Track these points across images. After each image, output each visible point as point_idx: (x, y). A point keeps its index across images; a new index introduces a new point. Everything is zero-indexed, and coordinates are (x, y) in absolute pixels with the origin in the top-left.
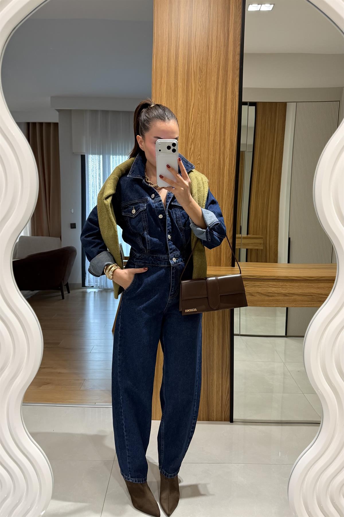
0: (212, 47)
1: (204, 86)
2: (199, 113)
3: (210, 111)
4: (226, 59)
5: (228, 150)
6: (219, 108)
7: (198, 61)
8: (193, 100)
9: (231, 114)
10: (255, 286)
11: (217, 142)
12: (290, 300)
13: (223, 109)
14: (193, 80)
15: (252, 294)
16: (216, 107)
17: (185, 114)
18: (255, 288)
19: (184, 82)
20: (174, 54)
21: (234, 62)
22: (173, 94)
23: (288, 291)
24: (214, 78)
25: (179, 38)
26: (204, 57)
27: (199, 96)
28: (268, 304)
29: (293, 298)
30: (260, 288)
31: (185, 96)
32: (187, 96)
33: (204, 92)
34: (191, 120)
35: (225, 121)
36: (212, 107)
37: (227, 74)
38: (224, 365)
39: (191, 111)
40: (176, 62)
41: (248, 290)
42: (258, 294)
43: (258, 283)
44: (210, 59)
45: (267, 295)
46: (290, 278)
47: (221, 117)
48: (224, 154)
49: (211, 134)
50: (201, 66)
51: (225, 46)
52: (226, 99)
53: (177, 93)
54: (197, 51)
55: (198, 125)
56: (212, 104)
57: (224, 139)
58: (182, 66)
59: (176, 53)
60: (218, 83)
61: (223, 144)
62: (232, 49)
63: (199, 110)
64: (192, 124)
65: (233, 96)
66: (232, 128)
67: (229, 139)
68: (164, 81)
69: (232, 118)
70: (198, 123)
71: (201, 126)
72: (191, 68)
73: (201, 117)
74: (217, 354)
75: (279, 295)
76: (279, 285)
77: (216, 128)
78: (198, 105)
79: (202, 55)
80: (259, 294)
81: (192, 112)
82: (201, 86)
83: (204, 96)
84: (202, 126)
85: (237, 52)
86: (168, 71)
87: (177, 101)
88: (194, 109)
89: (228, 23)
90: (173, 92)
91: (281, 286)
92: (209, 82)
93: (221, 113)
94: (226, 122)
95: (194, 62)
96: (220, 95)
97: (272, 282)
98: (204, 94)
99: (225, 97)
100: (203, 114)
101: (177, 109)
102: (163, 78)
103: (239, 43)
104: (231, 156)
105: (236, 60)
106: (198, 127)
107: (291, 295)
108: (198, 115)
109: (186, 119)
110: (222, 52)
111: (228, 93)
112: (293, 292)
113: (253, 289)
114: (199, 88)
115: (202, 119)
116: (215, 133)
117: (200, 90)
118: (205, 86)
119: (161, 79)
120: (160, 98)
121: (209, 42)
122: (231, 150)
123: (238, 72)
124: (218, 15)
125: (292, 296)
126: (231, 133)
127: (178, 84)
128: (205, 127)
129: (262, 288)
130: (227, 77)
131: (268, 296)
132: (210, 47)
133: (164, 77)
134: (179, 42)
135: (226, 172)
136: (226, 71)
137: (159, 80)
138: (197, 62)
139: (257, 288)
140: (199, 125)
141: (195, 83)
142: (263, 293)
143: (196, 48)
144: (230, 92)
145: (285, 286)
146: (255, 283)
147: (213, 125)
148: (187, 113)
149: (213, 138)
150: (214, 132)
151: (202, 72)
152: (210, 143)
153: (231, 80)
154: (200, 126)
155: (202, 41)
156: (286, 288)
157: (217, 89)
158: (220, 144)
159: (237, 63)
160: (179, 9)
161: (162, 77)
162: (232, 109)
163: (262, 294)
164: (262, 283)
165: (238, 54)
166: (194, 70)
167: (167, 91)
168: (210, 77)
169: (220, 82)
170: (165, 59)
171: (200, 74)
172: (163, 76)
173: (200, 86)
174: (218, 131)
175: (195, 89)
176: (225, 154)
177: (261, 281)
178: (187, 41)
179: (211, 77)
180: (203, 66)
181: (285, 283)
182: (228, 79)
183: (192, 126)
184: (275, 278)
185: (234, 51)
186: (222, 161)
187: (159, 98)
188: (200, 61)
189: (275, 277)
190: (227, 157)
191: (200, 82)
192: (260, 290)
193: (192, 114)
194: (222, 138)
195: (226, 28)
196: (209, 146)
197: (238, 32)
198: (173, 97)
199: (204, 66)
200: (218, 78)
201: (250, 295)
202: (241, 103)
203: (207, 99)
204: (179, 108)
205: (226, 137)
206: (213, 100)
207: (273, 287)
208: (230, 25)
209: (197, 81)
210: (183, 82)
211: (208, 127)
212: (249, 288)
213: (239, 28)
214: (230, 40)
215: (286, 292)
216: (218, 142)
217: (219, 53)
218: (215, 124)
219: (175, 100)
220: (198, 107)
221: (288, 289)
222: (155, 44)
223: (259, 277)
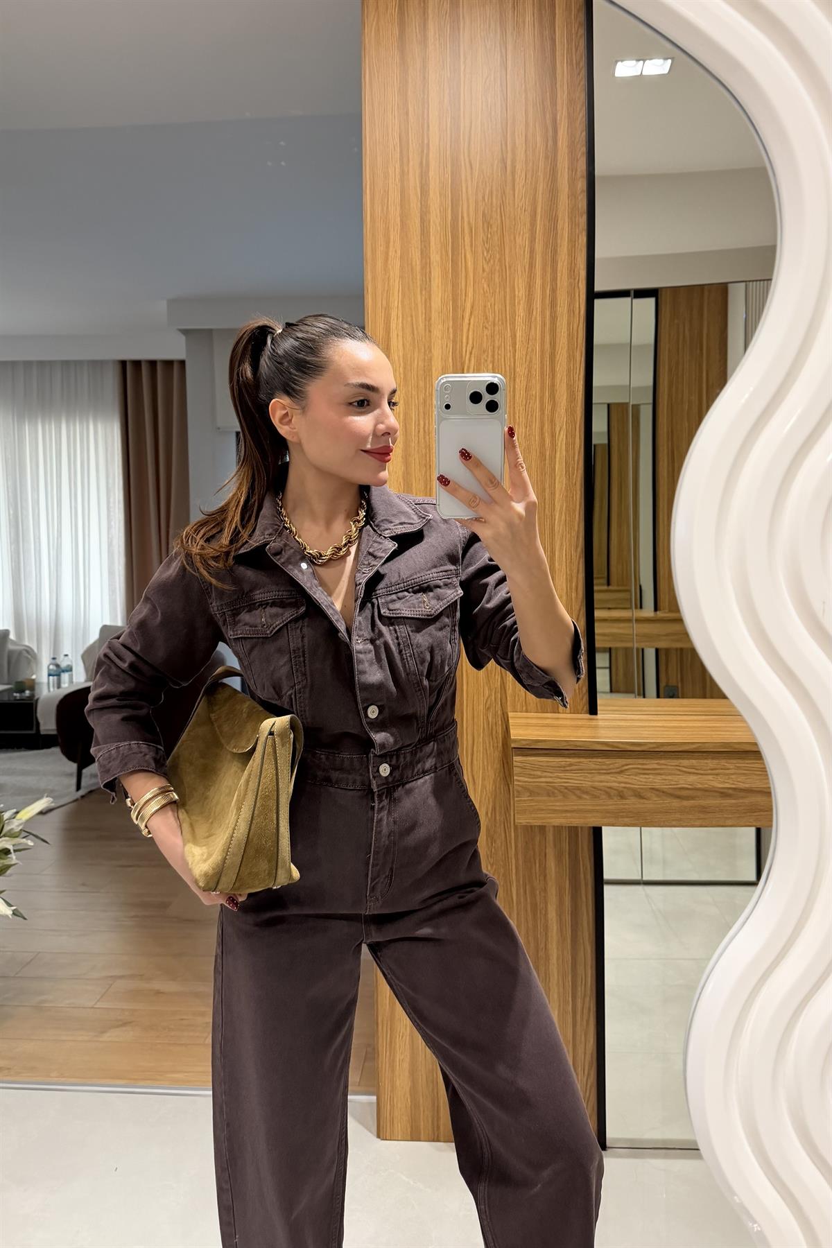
0: (514, 161)
1: (496, 261)
2: (487, 326)
3: (515, 320)
4: (553, 192)
5: (563, 411)
6: (537, 313)
7: (480, 197)
8: (470, 294)
9: (569, 324)
10: (645, 772)
11: (534, 393)
12: (740, 806)
13: (548, 313)
14: (468, 248)
15: (642, 795)
16: (530, 311)
17: (451, 330)
18: (647, 776)
19: (447, 252)
20: (418, 185)
21: (572, 195)
22: (418, 284)
23: (733, 784)
24: (522, 240)
25: (428, 145)
26: (494, 188)
27: (485, 286)
28: (680, 820)
29: (747, 801)
30: (659, 777)
31: (450, 288)
32: (455, 285)
33: (497, 275)
34: (467, 343)
35: (555, 343)
36: (521, 311)
37: (555, 228)
38: (579, 989)
39: (466, 321)
40: (423, 203)
41: (629, 783)
42: (655, 792)
43: (652, 764)
44: (511, 192)
45: (676, 794)
46: (737, 746)
47: (543, 333)
48: (552, 422)
49: (519, 374)
50: (488, 212)
51: (546, 157)
52: (554, 290)
53: (430, 279)
54: (476, 173)
55: (485, 356)
56: (519, 303)
57: (553, 385)
58: (438, 211)
59: (421, 183)
60: (532, 251)
61: (550, 396)
62: (566, 166)
63: (486, 318)
64: (471, 353)
65: (572, 280)
66: (571, 357)
67: (564, 386)
68: (396, 252)
69: (570, 336)
70: (484, 352)
71: (493, 356)
72: (462, 217)
73: (492, 336)
74: (558, 959)
75: (707, 793)
76: (705, 768)
77: (531, 361)
78: (485, 307)
79: (488, 184)
80: (657, 793)
81: (469, 324)
82: (490, 260)
83: (498, 285)
84: (496, 357)
85: (579, 170)
86: (404, 225)
87: (430, 300)
88: (473, 317)
89: (554, 103)
90: (418, 278)
91: (712, 770)
92: (511, 249)
93: (544, 324)
94: (557, 345)
95: (468, 200)
96: (538, 281)
97: (688, 759)
98: (497, 280)
99: (552, 285)
100: (497, 328)
101: (430, 319)
102: (391, 244)
103: (584, 149)
104: (572, 426)
105: (579, 192)
106: (486, 361)
107: (742, 794)
108: (486, 332)
109: (454, 342)
110: (541, 174)
111: (559, 275)
112: (747, 786)
113: (642, 778)
114: (485, 266)
115: (494, 341)
116: (529, 371)
117: (487, 269)
118: (500, 260)
119: (388, 247)
120: (385, 295)
121: (507, 152)
122: (571, 411)
123: (583, 221)
124: (525, 86)
125: (742, 797)
126: (569, 371)
127: (432, 258)
128: (503, 360)
129: (664, 777)
130: (557, 234)
131: (678, 797)
132: (509, 163)
133: (394, 242)
134: (428, 155)
135: (559, 467)
136: (553, 219)
137: (381, 249)
138: (476, 202)
139: (651, 776)
140: (487, 356)
141: (474, 253)
142: (665, 790)
143: (471, 168)
144: (565, 272)
145: (722, 769)
146: (646, 764)
147: (524, 353)
148: (457, 327)
149: (524, 383)
150: (527, 370)
151: (489, 225)
152: (517, 397)
153: (566, 243)
154: (490, 359)
155: (487, 151)
156: (728, 774)
157: (532, 265)
158: (542, 398)
159: (579, 198)
160: (424, 78)
161: (388, 243)
162: (571, 311)
163: (663, 792)
164: (662, 762)
165: (582, 177)
166: (469, 223)
167: (401, 277)
168: (512, 238)
169: (539, 247)
170: (394, 196)
171: (486, 230)
172: (392, 237)
173: (486, 260)
174: (537, 366)
175: (475, 269)
176: (557, 423)
177: (660, 758)
178: (448, 153)
179: (515, 238)
180: (492, 211)
181: (723, 762)
182: (559, 241)
183: (470, 360)
184: (694, 749)
185: (572, 169)
186: (548, 441)
187: (382, 295)
188: (484, 198)
189: (694, 746)
190: (560, 430)
191: (488, 252)
192: (657, 781)
193: (469, 330)
194: (548, 382)
195: (548, 116)
196: (514, 404)
197: (580, 124)
198: (419, 289)
199: (494, 209)
200: (533, 240)
201: (636, 796)
202: (592, 296)
203: (505, 292)
204: (434, 315)
205: (558, 381)
206: (521, 292)
207: (690, 773)
208: (559, 107)
209: (480, 250)
210: (444, 253)
211: (512, 360)
212: (631, 777)
213: (581, 115)
214: (560, 143)
215: (727, 785)
216: (536, 393)
217: (532, 176)
218: (530, 350)
219: (423, 298)
220: (485, 312)
221: (733, 777)
222: (368, 161)
223: (654, 746)
